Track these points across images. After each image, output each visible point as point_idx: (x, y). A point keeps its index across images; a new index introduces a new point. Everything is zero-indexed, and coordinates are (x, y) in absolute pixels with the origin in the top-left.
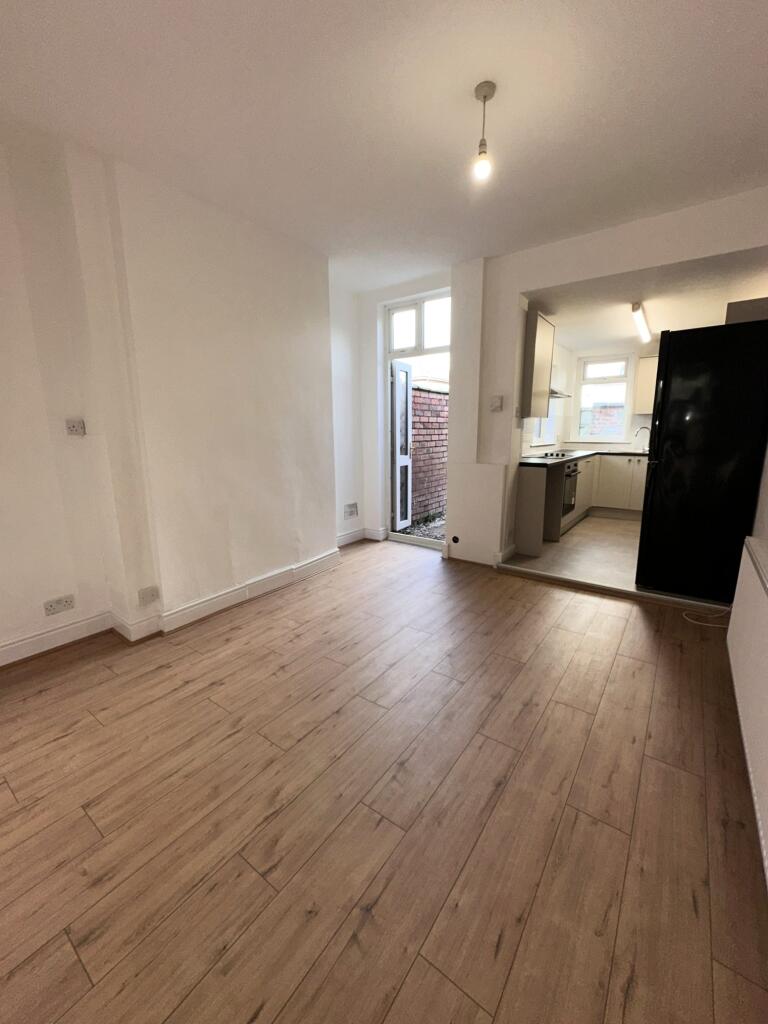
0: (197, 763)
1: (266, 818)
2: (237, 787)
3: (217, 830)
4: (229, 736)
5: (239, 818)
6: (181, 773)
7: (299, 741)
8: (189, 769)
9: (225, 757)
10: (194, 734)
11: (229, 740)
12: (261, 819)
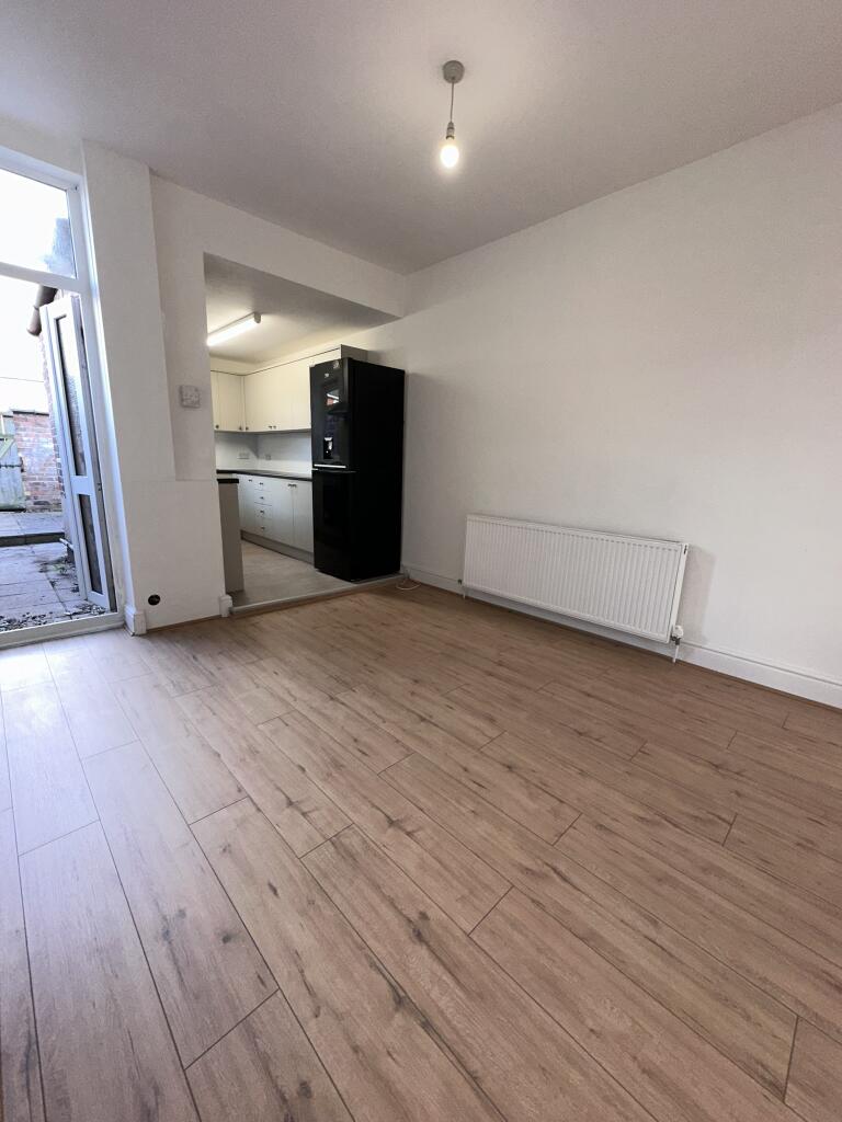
0: (628, 914)
1: (675, 826)
2: (647, 856)
3: (708, 869)
4: (565, 879)
5: (686, 850)
6: (652, 933)
7: (561, 802)
8: (640, 924)
9: (607, 878)
10: (568, 935)
11: (575, 879)
12: (678, 830)
